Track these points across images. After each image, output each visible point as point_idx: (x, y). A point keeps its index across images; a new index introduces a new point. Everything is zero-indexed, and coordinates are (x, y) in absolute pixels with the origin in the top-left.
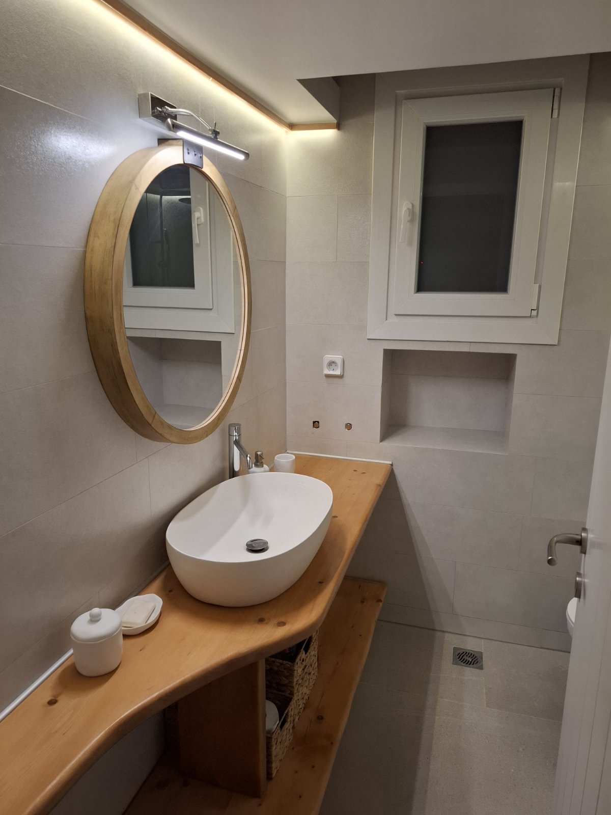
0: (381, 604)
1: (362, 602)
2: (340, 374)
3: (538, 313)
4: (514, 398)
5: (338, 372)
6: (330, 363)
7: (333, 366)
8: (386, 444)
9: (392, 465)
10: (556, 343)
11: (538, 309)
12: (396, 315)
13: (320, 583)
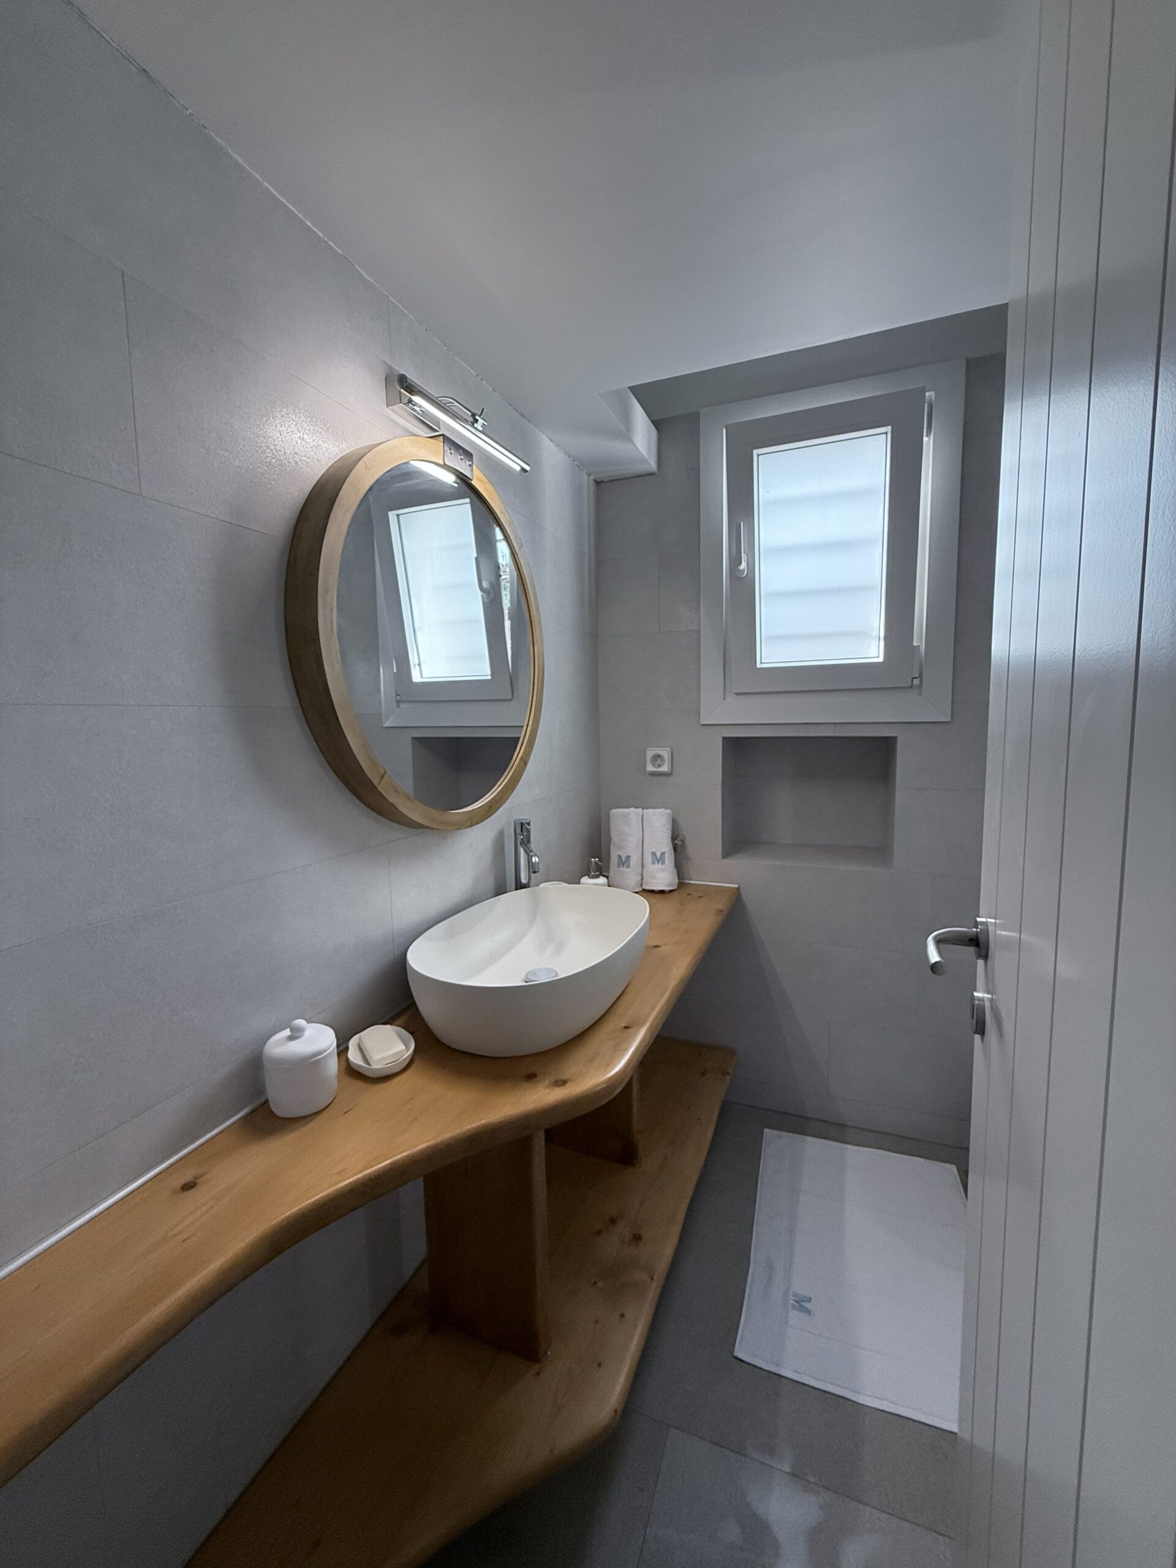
0: (728, 1078)
1: (703, 1074)
2: (667, 770)
3: (921, 681)
4: (897, 794)
5: (665, 768)
6: (654, 757)
7: (659, 762)
8: (730, 862)
9: (738, 889)
10: (949, 719)
11: (921, 676)
12: (737, 694)
13: (626, 1028)
